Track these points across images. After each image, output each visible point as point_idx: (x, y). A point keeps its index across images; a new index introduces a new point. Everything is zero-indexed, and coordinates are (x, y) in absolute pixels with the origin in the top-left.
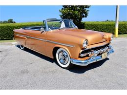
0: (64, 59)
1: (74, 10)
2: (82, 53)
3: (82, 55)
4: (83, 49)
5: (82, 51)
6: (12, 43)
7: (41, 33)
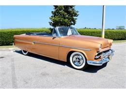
0: (79, 62)
1: (65, 18)
2: (98, 55)
3: (97, 57)
4: (98, 52)
5: (97, 54)
6: (10, 49)
7: (53, 39)
